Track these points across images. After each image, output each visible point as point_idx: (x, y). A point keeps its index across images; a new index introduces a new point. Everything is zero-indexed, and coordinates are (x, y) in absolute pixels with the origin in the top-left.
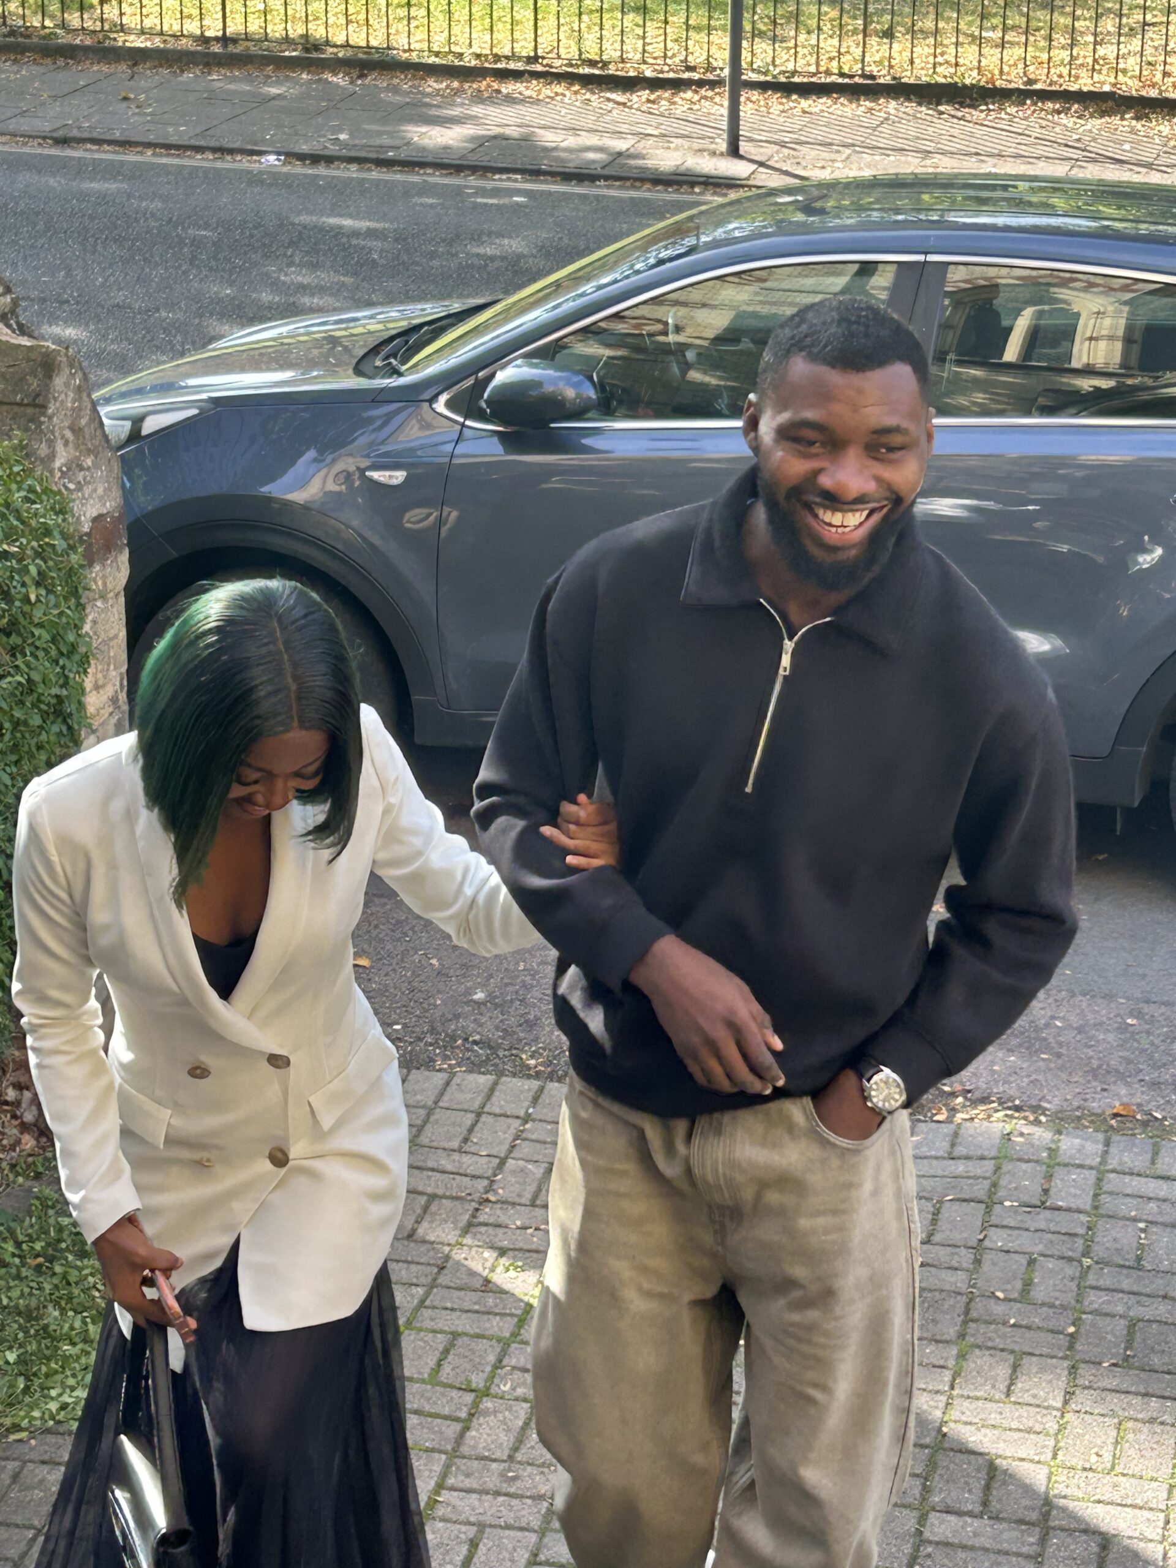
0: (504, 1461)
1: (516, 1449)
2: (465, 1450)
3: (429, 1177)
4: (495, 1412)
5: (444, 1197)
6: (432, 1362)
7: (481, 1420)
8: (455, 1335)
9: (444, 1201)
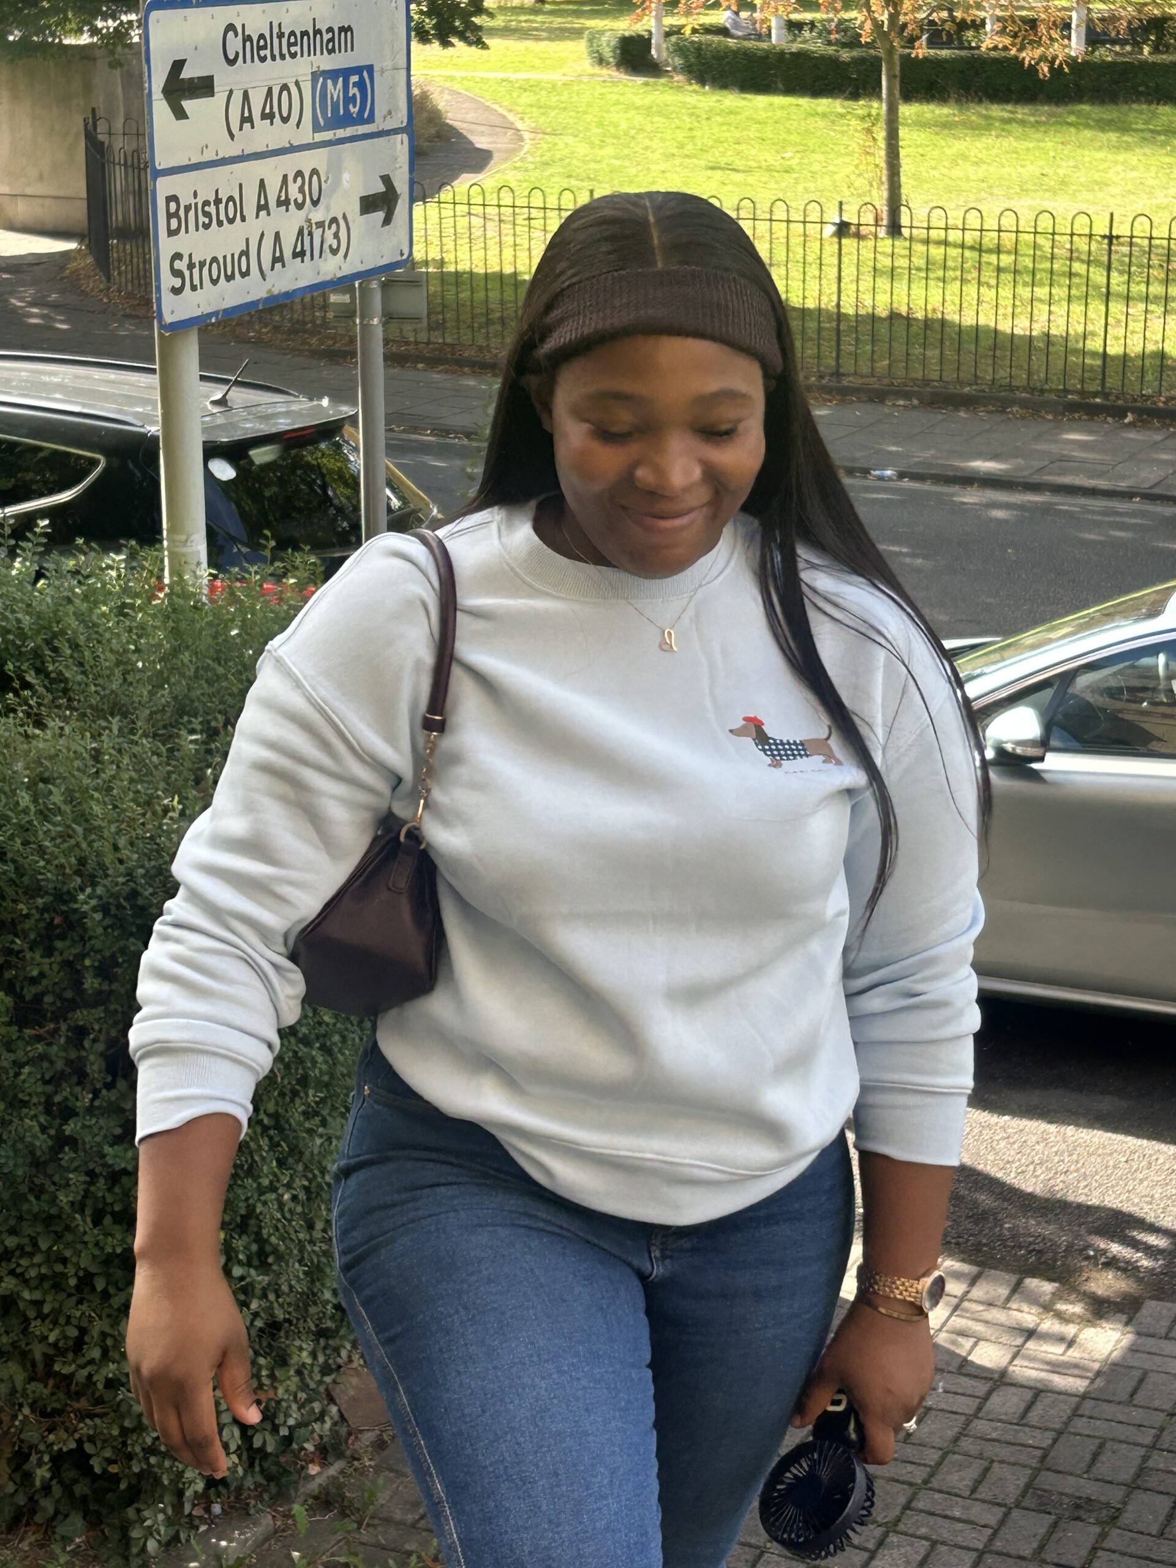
4: (899, 1546)
7: (886, 1552)
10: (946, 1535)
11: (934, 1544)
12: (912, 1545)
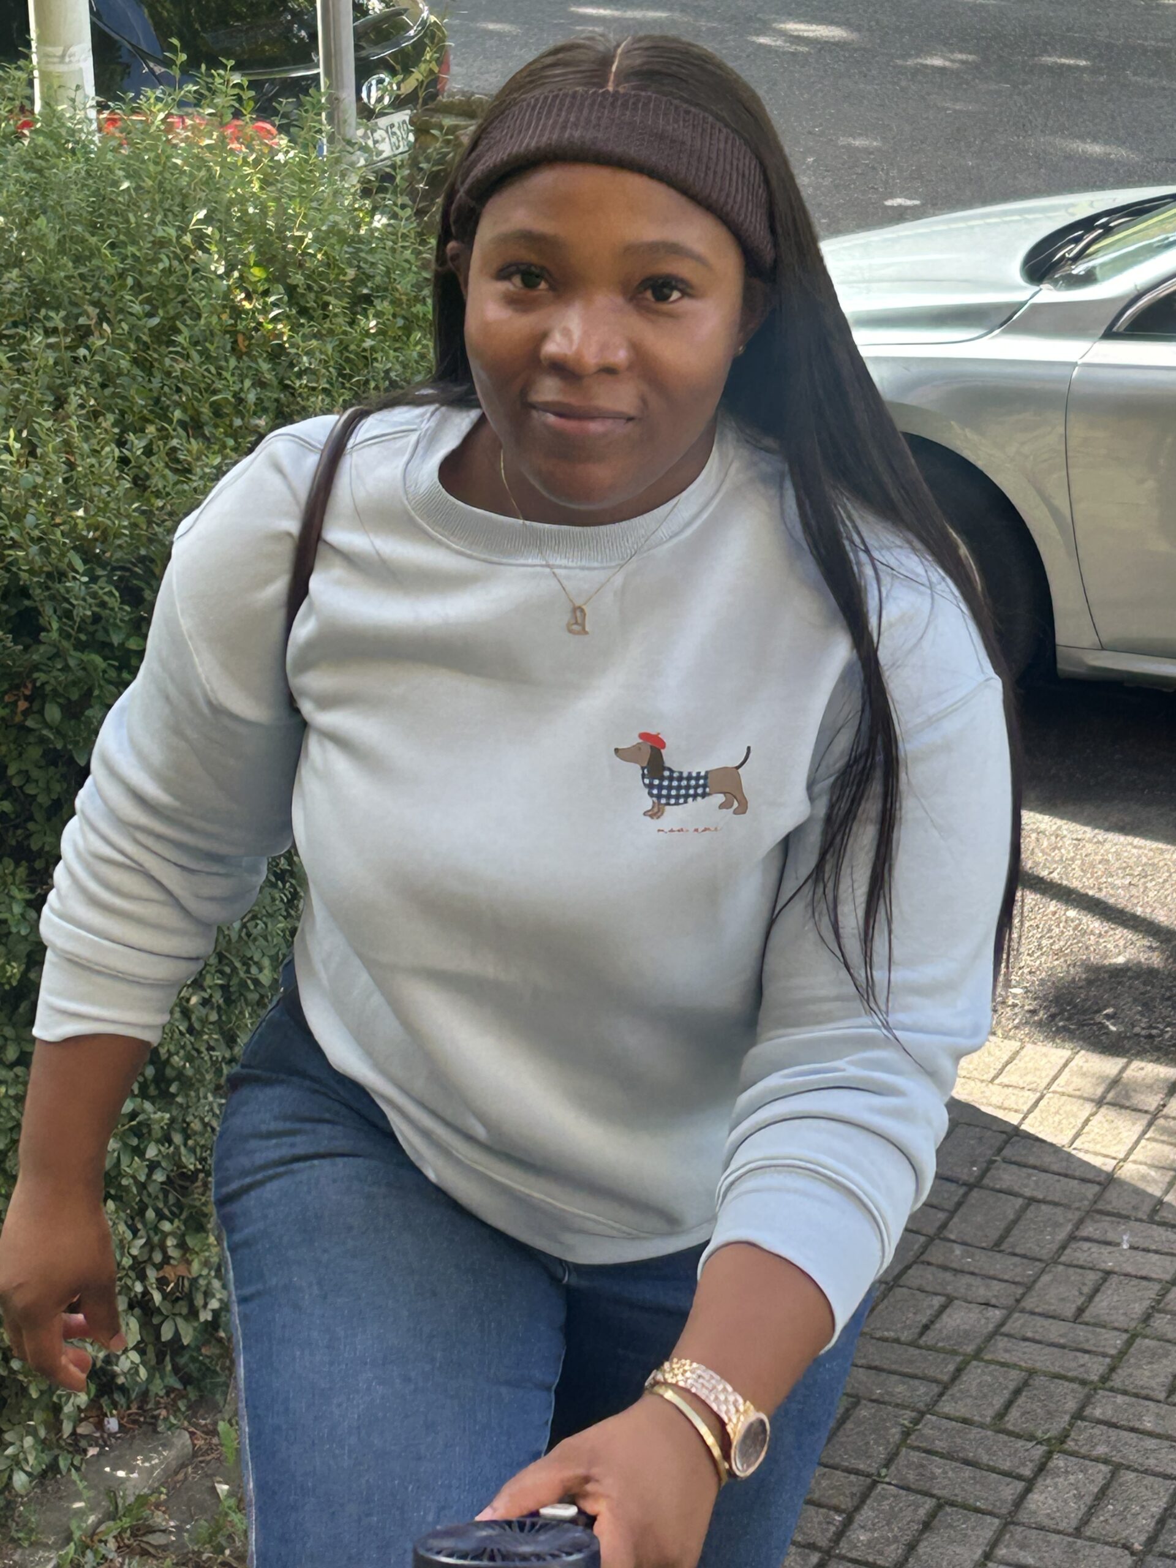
0: (1069, 1535)
1: (1085, 1521)
2: (1023, 1516)
3: (1029, 1176)
4: (1067, 1473)
5: (1044, 1202)
6: (998, 1402)
7: (1048, 1481)
8: (1032, 1373)
9: (1043, 1207)
10: (1133, 1456)
11: (1117, 1468)
12: (1084, 1471)
